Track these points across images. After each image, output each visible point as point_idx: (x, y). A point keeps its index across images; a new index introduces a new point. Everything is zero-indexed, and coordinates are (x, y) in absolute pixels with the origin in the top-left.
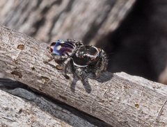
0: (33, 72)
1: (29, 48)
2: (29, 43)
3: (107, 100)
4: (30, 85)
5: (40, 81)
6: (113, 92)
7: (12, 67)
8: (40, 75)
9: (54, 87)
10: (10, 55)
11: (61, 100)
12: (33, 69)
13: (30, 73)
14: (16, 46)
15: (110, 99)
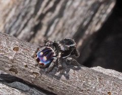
0: (26, 69)
1: (22, 50)
2: (22, 46)
3: (85, 89)
4: (24, 79)
5: (32, 76)
6: (90, 83)
7: (10, 65)
8: (32, 71)
9: (43, 80)
10: (7, 56)
11: (49, 90)
12: (26, 66)
13: (24, 70)
14: (12, 48)
15: (88, 88)
